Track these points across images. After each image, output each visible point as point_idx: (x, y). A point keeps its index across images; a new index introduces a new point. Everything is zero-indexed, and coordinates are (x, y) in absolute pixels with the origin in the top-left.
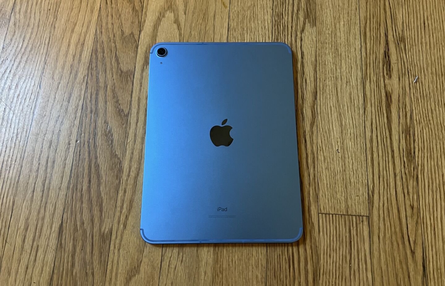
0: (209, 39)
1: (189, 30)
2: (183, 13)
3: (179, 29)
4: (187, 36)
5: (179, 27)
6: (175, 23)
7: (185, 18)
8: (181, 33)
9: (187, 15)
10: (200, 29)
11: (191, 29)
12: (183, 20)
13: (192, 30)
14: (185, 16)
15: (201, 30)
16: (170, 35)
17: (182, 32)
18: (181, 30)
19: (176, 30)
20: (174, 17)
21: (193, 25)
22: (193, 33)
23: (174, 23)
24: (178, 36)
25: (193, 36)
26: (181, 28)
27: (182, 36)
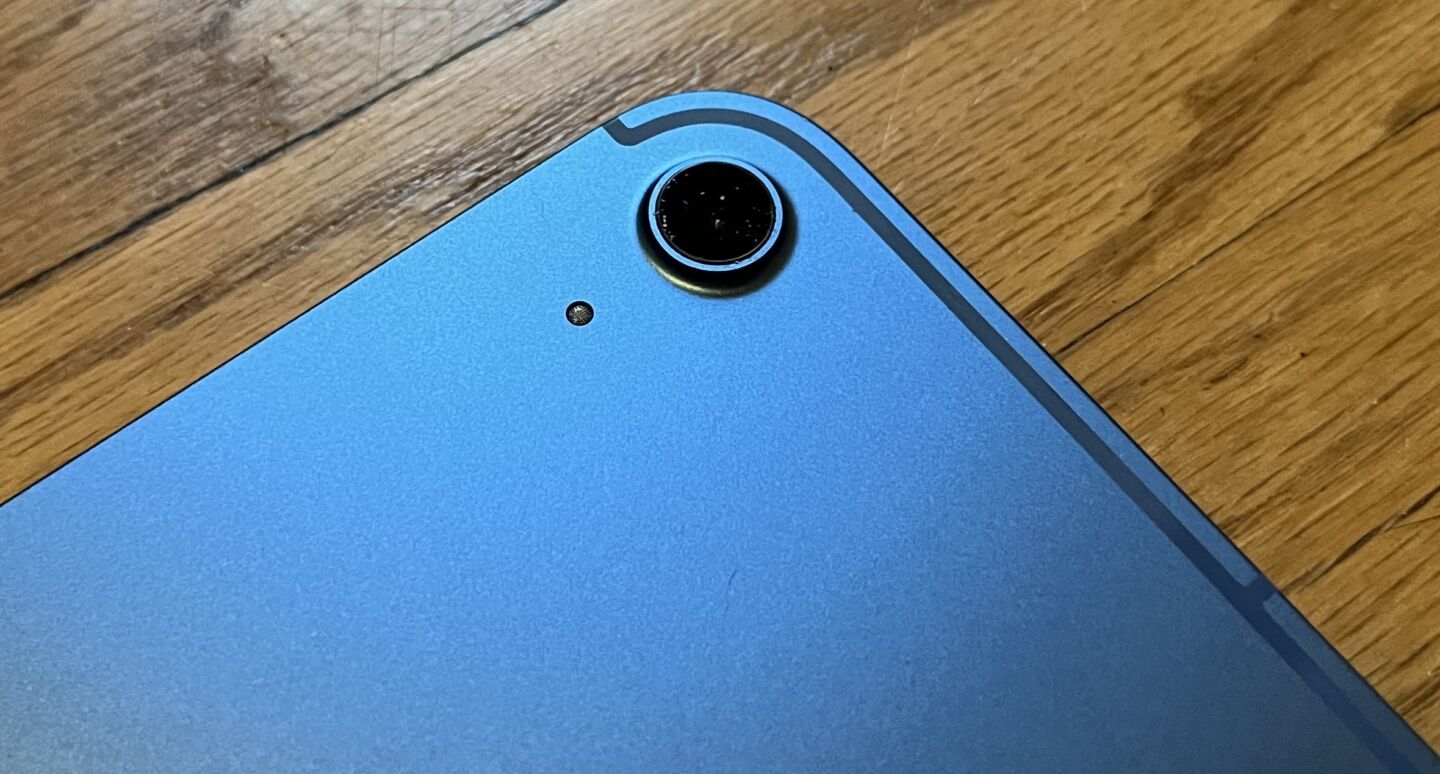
0: (1388, 620)
1: (1262, 301)
2: (1389, 95)
3: (1165, 194)
4: (1168, 338)
5: (1192, 172)
6: (1200, 100)
7: (1351, 152)
8: (1145, 253)
9: (1402, 152)
10: (1397, 406)
11: (1296, 315)
12: (1309, 162)
13: (1291, 346)
14: (1377, 133)
15: (1398, 428)
16: (1012, 158)
17: (1166, 260)
18: (1188, 219)
19: (1129, 185)
20: (1253, 52)
21: (1375, 298)
22: (1275, 369)
23: (1191, 95)
24: (1081, 244)
25: (1240, 396)
26: (1203, 200)
27: (1133, 287)
